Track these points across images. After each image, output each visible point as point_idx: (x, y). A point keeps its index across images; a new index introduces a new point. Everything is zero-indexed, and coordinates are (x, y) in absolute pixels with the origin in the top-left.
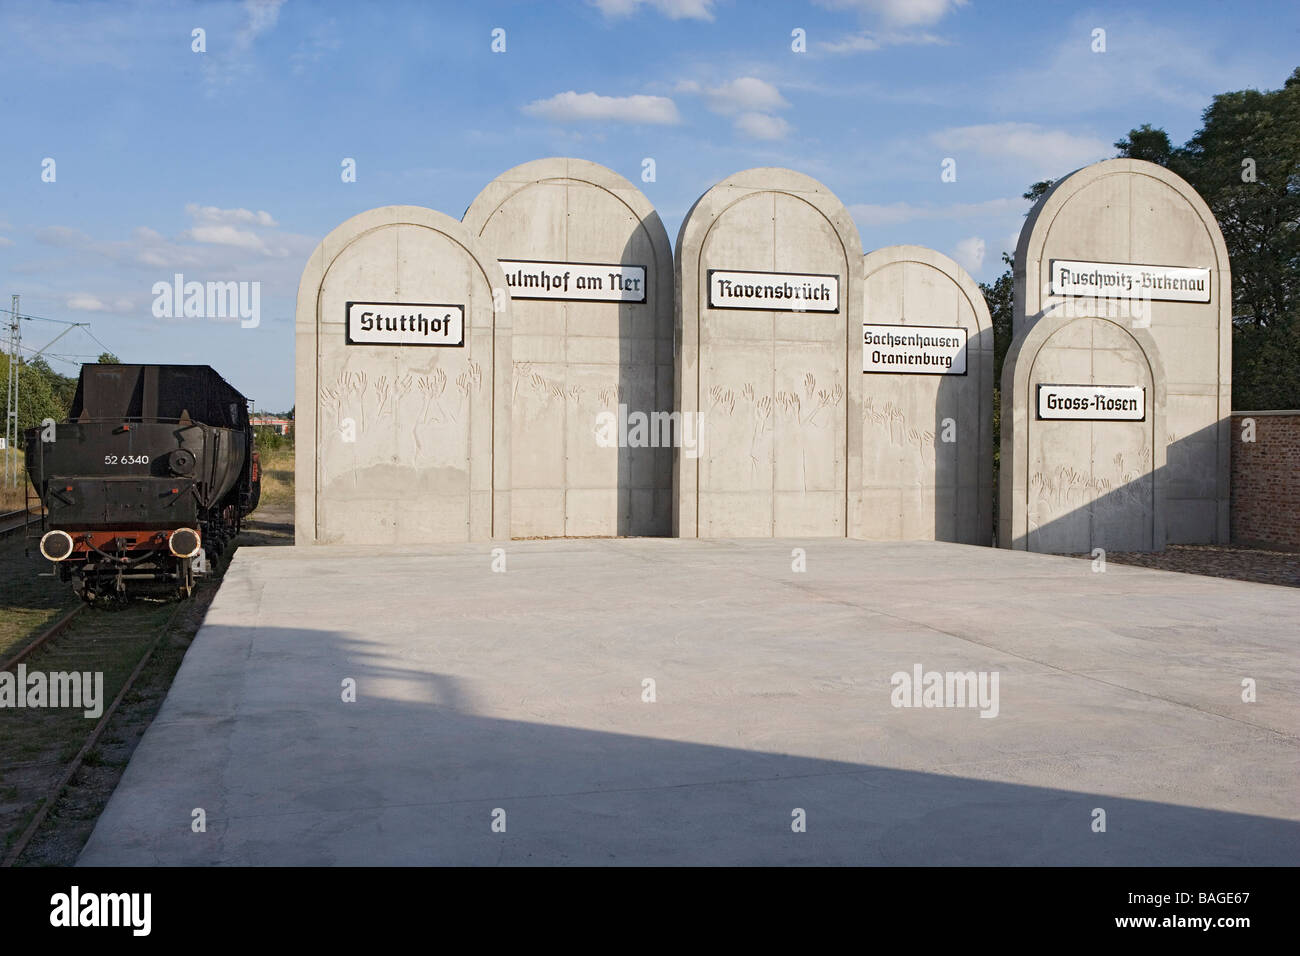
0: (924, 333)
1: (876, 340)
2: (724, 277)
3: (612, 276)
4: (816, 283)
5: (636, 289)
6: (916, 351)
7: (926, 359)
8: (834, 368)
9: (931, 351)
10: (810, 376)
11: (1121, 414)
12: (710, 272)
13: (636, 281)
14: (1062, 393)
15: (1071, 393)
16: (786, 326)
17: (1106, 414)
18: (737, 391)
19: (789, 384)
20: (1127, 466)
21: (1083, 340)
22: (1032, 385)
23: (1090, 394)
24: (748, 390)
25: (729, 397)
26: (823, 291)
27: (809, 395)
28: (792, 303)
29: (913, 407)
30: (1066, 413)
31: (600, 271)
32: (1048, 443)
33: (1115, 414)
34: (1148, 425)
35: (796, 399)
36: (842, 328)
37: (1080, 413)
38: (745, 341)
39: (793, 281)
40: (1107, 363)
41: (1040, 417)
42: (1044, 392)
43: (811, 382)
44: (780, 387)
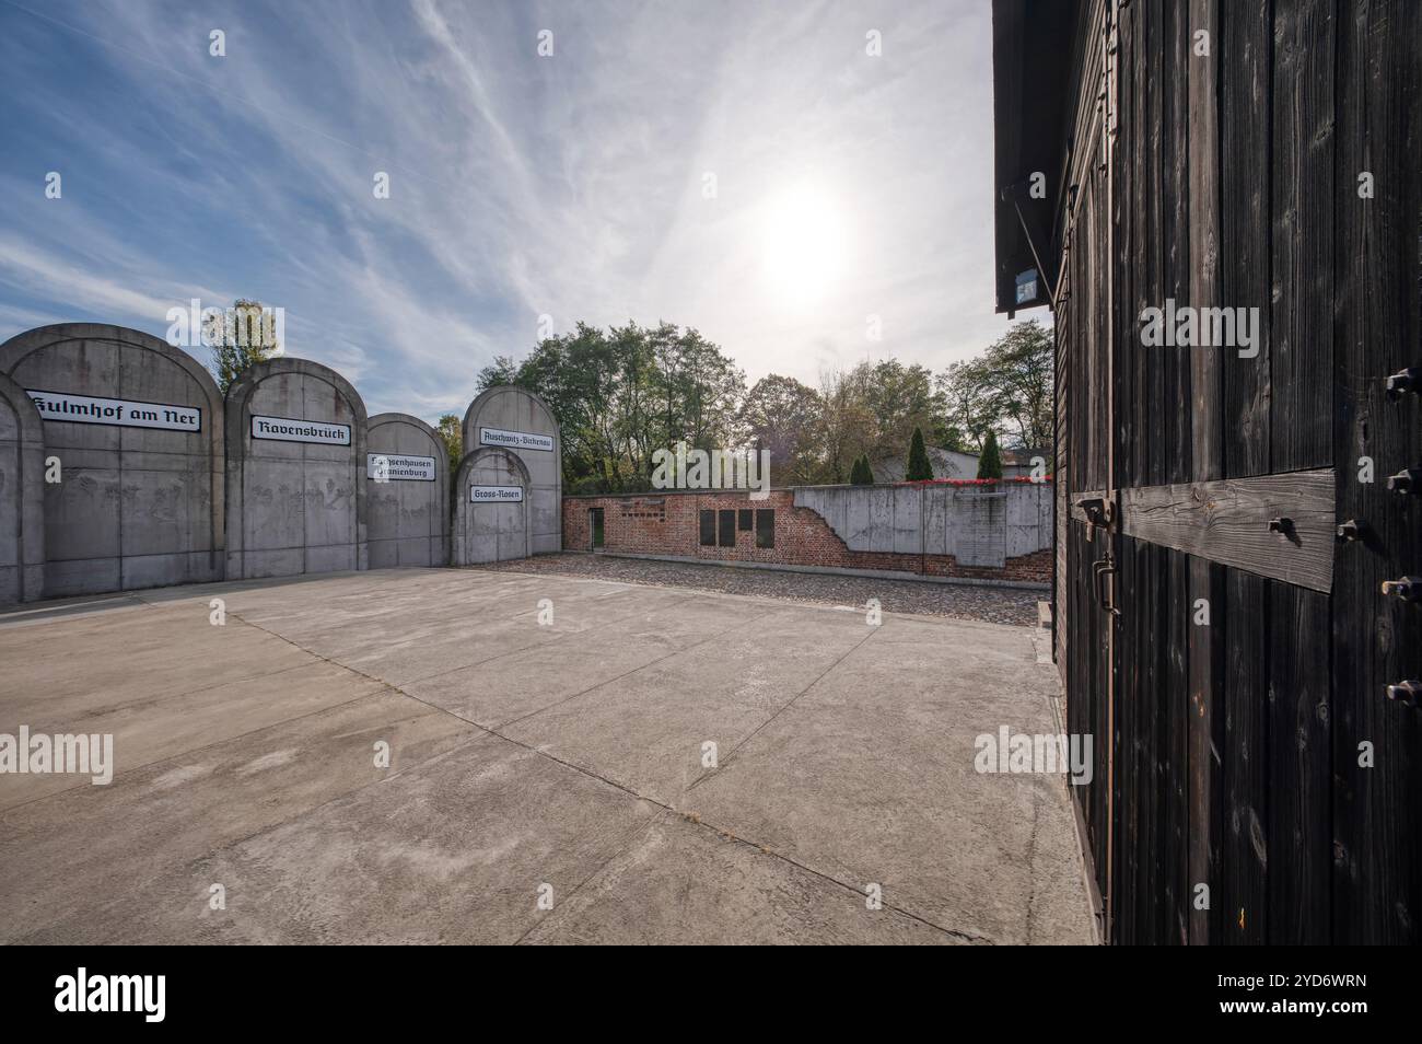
0: (409, 459)
2: (264, 420)
3: (168, 413)
4: (334, 428)
5: (191, 422)
6: (405, 468)
7: (411, 472)
8: (347, 476)
9: (413, 468)
10: (330, 481)
11: (513, 499)
12: (253, 416)
13: (191, 418)
14: (483, 490)
15: (488, 490)
16: (311, 451)
17: (504, 499)
18: (275, 489)
19: (316, 484)
20: (514, 522)
21: (493, 465)
22: (467, 486)
23: (496, 490)
24: (283, 489)
25: (268, 492)
26: (341, 434)
27: (330, 491)
28: (317, 439)
29: (403, 497)
30: (484, 499)
31: (160, 410)
32: (475, 513)
33: (508, 499)
34: (524, 504)
35: (320, 493)
36: (353, 454)
37: (492, 499)
38: (280, 458)
39: (317, 426)
40: (505, 476)
41: (471, 502)
42: (474, 489)
43: (331, 484)
44: (309, 487)
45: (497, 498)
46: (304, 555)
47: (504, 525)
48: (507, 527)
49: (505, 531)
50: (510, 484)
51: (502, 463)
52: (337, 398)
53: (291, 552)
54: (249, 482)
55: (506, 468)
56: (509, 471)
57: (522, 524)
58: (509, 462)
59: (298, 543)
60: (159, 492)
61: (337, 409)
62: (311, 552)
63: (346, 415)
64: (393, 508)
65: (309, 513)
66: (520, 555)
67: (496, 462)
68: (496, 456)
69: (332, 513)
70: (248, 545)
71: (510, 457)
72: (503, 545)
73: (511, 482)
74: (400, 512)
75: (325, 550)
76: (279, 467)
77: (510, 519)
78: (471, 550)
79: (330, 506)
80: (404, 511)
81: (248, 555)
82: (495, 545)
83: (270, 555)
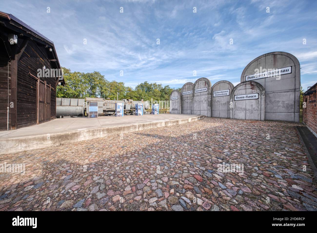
0: (222, 91)
1: (216, 93)
2: (196, 90)
6: (221, 93)
7: (223, 94)
8: (206, 97)
10: (204, 98)
11: (252, 98)
14: (239, 96)
15: (241, 96)
16: (202, 93)
17: (249, 98)
18: (197, 101)
19: (202, 99)
20: (254, 107)
21: (244, 88)
22: (234, 96)
23: (245, 96)
24: (198, 101)
25: (196, 101)
26: (205, 89)
27: (204, 100)
28: (202, 91)
29: (221, 100)
30: (239, 99)
31: (190, 91)
32: (236, 104)
33: (250, 98)
34: (260, 99)
35: (203, 101)
36: (208, 93)
37: (243, 99)
38: (198, 96)
39: (202, 89)
40: (250, 90)
41: (235, 100)
42: (236, 96)
43: (204, 99)
44: (201, 100)
45: (245, 98)
46: (200, 112)
47: (248, 107)
48: (251, 108)
49: (249, 110)
50: (252, 93)
51: (249, 86)
52: (205, 83)
53: (198, 111)
54: (195, 100)
55: (250, 87)
56: (251, 88)
57: (258, 107)
58: (252, 85)
59: (200, 110)
60: (190, 102)
61: (205, 85)
62: (201, 111)
63: (207, 85)
64: (219, 103)
65: (201, 104)
66: (257, 119)
67: (245, 86)
68: (245, 84)
69: (204, 104)
70: (194, 109)
71: (252, 83)
72: (248, 114)
73: (252, 92)
74: (220, 104)
75: (203, 111)
76: (198, 97)
77: (252, 105)
78: (235, 115)
79: (204, 103)
80: (221, 103)
81: (194, 111)
82: (244, 114)
83: (196, 111)
